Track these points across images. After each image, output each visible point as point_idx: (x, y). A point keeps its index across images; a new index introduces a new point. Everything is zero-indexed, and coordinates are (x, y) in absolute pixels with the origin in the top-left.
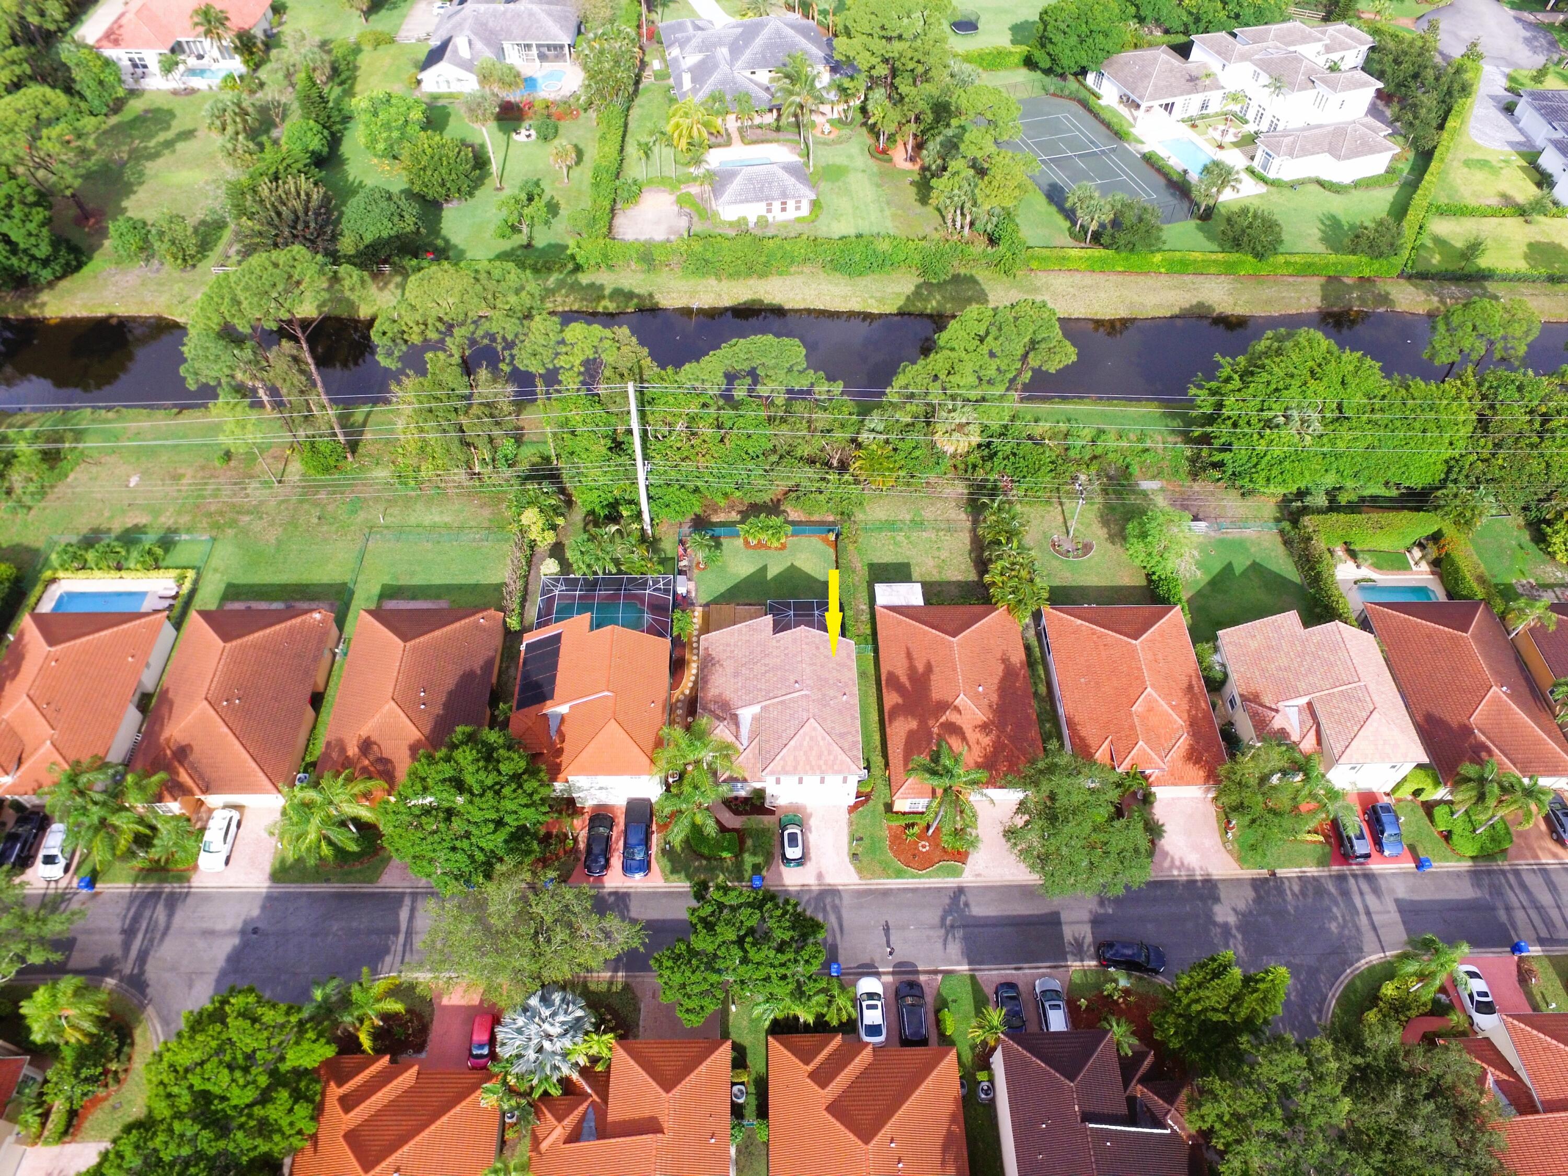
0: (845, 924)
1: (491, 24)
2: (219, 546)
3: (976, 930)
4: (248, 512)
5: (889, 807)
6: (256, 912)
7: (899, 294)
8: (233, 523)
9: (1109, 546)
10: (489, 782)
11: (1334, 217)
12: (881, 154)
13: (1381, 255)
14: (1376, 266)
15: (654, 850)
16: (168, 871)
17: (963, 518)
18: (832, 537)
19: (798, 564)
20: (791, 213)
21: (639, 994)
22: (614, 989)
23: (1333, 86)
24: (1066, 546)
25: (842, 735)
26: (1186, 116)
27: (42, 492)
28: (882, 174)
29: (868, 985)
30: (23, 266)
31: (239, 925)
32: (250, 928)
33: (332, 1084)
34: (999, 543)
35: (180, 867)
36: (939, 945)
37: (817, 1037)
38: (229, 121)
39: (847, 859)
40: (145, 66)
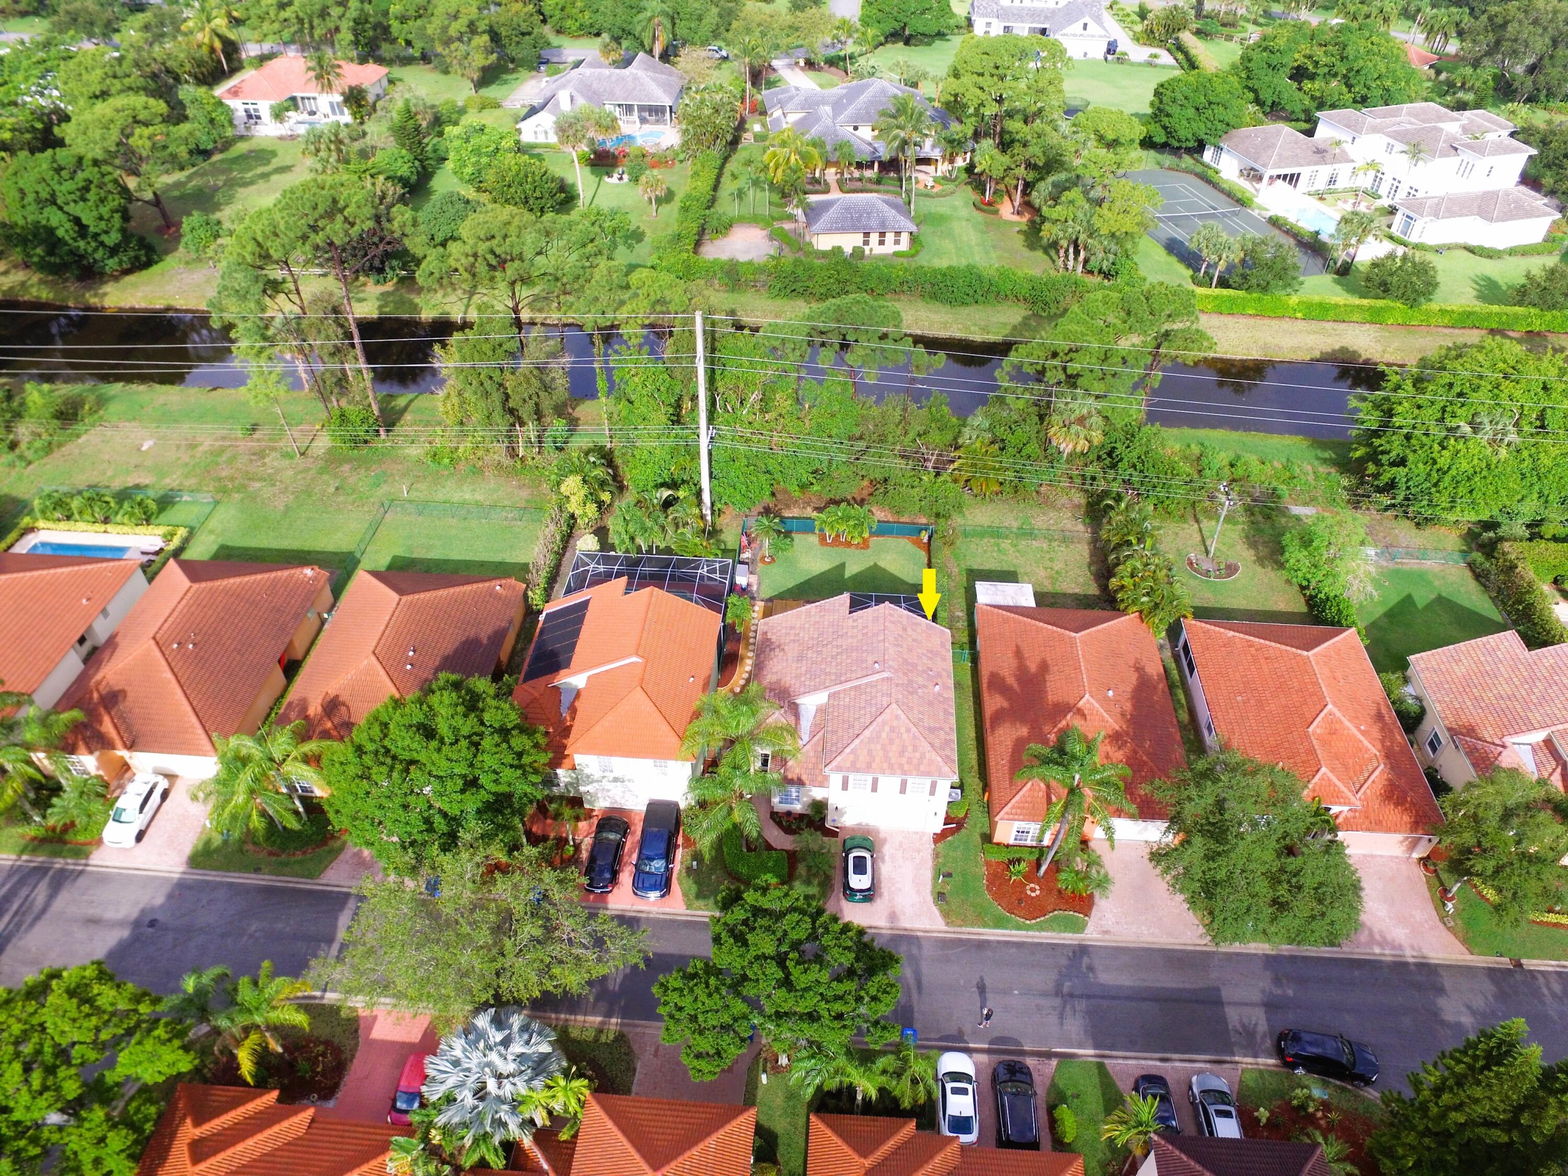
0: (925, 980)
1: (595, 86)
2: (221, 509)
3: (1105, 1003)
4: (261, 479)
5: (987, 838)
6: (159, 900)
7: (1004, 324)
8: (242, 488)
9: (1259, 569)
10: (465, 731)
11: (1489, 279)
12: (988, 207)
13: (1553, 307)
14: (1548, 316)
15: (677, 867)
16: (65, 842)
17: (1081, 529)
18: (925, 537)
19: (882, 564)
20: (889, 247)
21: (635, 1048)
22: (603, 1039)
23: (1480, 151)
24: (1205, 566)
25: (932, 730)
26: (1313, 189)
27: (49, 448)
28: (987, 225)
29: (953, 1062)
30: (90, 250)
31: (134, 914)
32: (147, 920)
33: (188, 1121)
34: (1129, 543)
35: (81, 838)
36: (1053, 1019)
37: (883, 1121)
38: (323, 146)
39: (930, 899)
40: (258, 117)
